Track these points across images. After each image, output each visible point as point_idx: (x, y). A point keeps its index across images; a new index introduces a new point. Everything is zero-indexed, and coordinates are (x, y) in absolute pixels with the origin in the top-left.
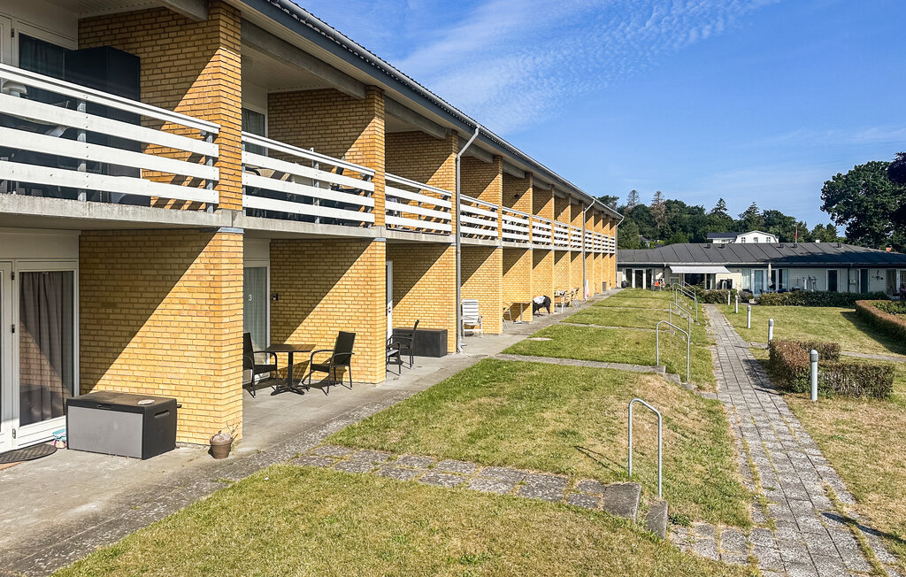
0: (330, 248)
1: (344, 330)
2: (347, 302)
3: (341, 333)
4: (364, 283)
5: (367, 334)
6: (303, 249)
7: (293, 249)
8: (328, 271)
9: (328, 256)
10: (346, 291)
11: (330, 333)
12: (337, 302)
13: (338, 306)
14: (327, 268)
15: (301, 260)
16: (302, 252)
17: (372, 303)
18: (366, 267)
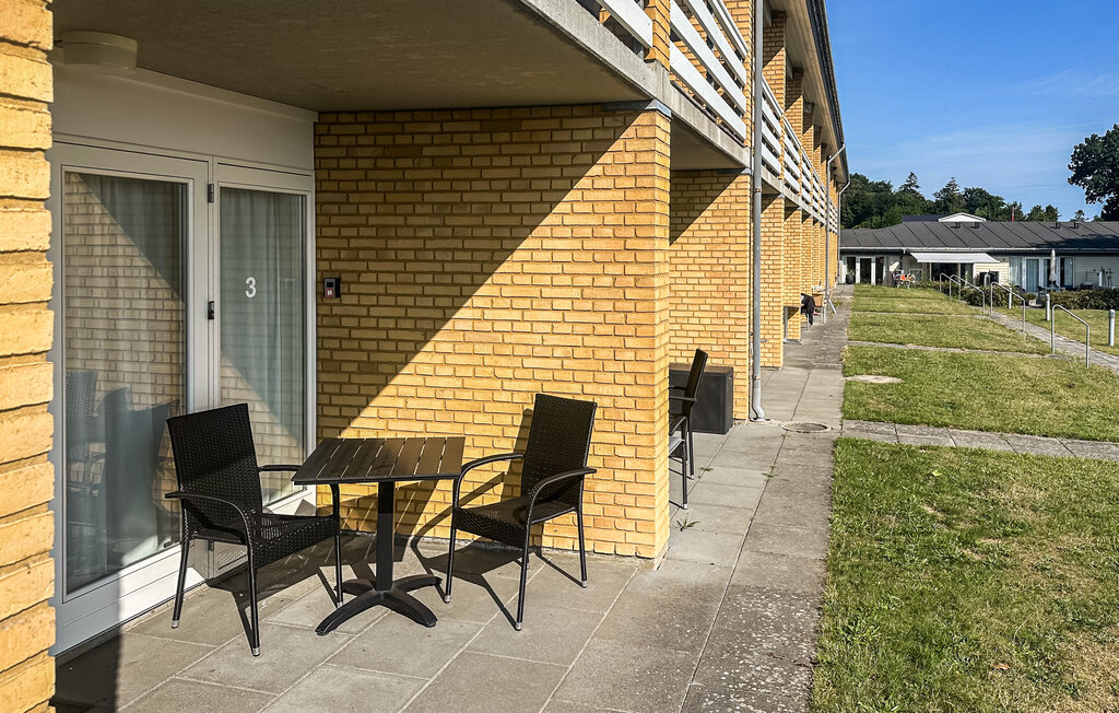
0: (505, 137)
1: (551, 389)
2: (558, 304)
3: (541, 399)
4: (613, 244)
5: (622, 402)
6: (419, 140)
7: (388, 140)
8: (496, 209)
9: (497, 162)
10: (557, 269)
11: (505, 396)
12: (526, 304)
13: (528, 315)
14: (495, 197)
15: (409, 175)
16: (415, 152)
17: (640, 306)
18: (619, 195)
